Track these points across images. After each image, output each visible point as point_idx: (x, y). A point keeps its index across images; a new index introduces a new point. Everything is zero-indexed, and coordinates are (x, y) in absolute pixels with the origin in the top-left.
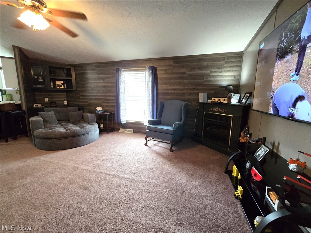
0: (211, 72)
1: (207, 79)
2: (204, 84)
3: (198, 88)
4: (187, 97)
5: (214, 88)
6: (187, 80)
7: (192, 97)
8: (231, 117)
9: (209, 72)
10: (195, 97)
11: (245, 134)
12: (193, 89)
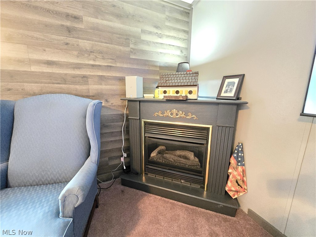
0: (143, 31)
1: (136, 48)
2: (131, 57)
3: (118, 65)
4: (94, 88)
5: (151, 68)
6: (88, 40)
7: (108, 87)
8: (209, 128)
9: (139, 30)
10: (114, 87)
11: (239, 162)
12: (108, 66)
